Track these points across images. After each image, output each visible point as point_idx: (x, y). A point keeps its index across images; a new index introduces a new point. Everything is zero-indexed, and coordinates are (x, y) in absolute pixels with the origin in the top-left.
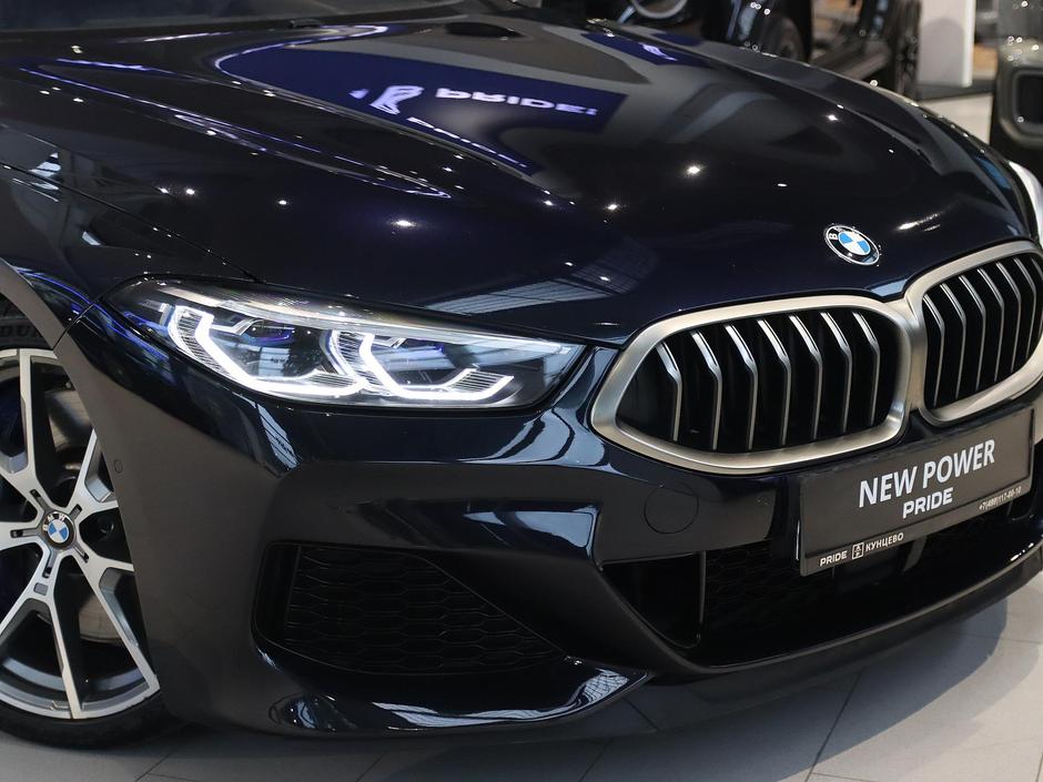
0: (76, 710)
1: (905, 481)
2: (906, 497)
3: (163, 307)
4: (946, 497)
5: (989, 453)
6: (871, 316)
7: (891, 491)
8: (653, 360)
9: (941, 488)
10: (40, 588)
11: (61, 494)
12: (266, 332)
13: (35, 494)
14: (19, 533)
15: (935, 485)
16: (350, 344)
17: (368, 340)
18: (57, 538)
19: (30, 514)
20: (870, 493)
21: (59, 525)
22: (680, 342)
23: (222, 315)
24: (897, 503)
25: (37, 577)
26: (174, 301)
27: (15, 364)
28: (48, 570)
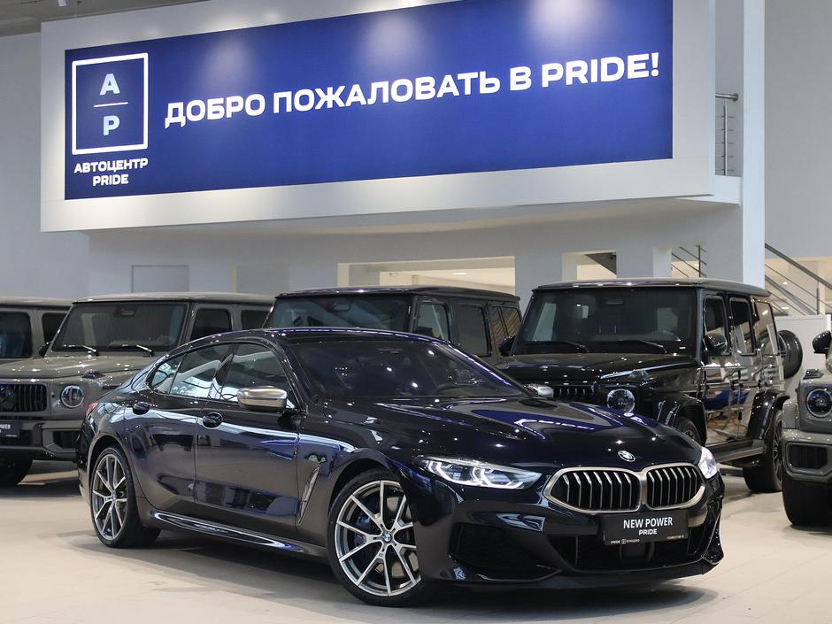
0: (390, 593)
1: (639, 523)
2: (639, 528)
3: (427, 462)
4: (655, 532)
5: (670, 522)
6: (629, 475)
7: (634, 525)
8: (561, 478)
9: (653, 528)
10: (381, 555)
11: (389, 526)
12: (456, 468)
13: (382, 526)
14: (375, 538)
15: (650, 527)
16: (478, 473)
17: (483, 472)
18: (387, 540)
19: (379, 533)
20: (627, 524)
21: (388, 536)
22: (570, 475)
23: (445, 464)
24: (637, 530)
25: (380, 551)
26: (430, 460)
27: (379, 486)
28: (383, 550)
